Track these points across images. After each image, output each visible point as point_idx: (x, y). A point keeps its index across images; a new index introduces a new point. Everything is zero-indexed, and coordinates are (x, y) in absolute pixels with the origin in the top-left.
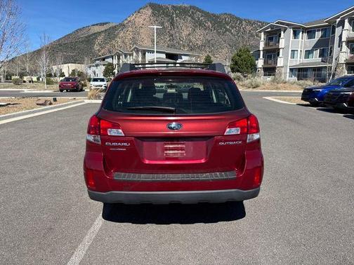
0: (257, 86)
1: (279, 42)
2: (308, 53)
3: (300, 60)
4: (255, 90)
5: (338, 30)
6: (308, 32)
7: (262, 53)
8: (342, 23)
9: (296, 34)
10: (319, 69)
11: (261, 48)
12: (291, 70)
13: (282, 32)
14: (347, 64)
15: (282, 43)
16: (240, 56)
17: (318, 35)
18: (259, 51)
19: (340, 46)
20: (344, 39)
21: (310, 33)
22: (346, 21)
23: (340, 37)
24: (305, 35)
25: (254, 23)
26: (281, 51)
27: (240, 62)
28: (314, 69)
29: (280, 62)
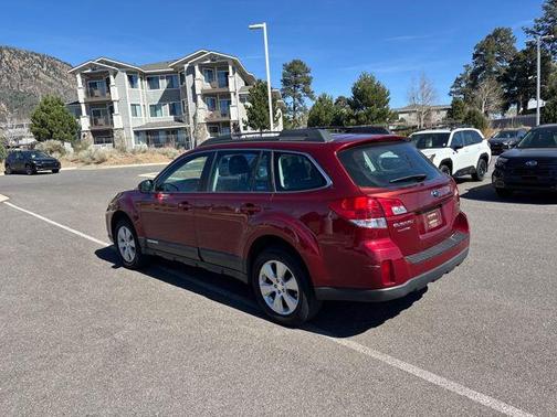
0: (102, 161)
1: (109, 91)
2: (155, 109)
3: (145, 120)
4: (102, 167)
5: (189, 79)
6: (148, 79)
7: (83, 107)
8: (191, 71)
9: (132, 81)
10: (174, 131)
11: (81, 100)
12: (137, 133)
13: (112, 77)
14: (208, 124)
15: (115, 94)
16: (47, 111)
17: (163, 84)
18: (78, 103)
19: (195, 100)
20: (198, 92)
21: (152, 80)
22: (196, 67)
23: (193, 88)
24: (145, 83)
25: (26, 55)
26: (115, 104)
27: (50, 122)
28: (168, 132)
29: (118, 122)
